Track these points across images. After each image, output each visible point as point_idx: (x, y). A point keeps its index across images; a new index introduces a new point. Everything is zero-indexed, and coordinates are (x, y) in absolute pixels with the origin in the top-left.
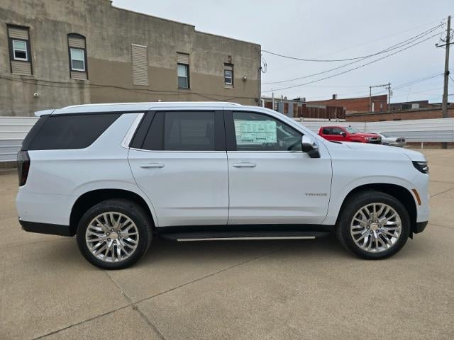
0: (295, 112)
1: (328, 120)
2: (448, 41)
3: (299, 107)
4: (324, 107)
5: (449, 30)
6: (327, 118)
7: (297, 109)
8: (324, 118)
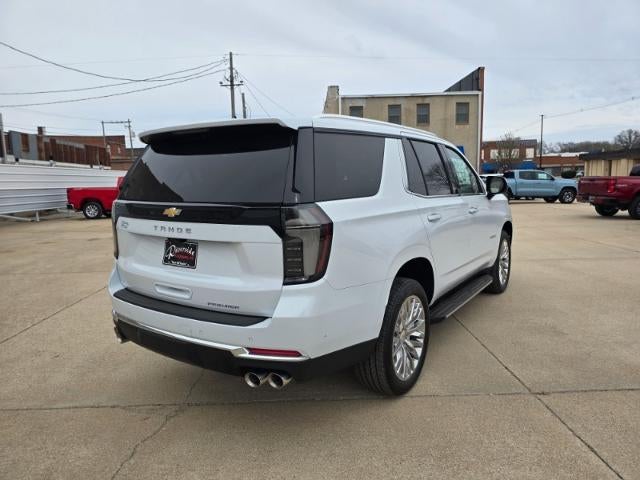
0: (40, 150)
1: (88, 166)
2: (232, 81)
3: (45, 143)
4: (82, 146)
5: (231, 68)
6: (88, 164)
7: (43, 146)
8: (83, 163)
